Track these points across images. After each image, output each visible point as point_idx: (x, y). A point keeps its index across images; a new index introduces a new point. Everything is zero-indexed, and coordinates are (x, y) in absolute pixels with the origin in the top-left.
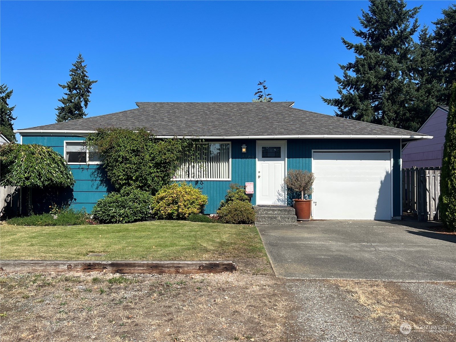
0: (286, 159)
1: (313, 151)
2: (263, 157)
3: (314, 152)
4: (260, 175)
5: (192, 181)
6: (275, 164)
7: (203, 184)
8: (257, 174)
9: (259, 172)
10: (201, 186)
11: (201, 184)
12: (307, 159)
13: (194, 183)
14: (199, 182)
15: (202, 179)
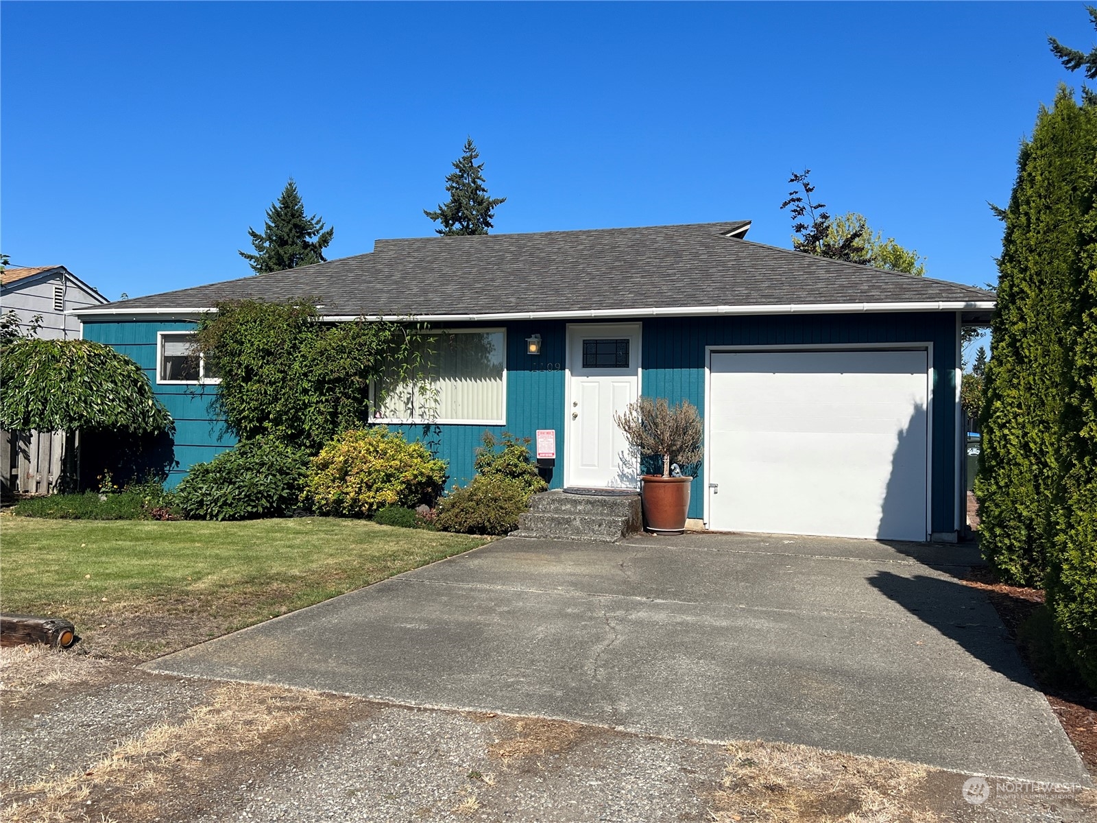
0: (640, 370)
1: (708, 348)
2: (585, 365)
3: (711, 352)
4: (577, 413)
5: (415, 424)
6: (615, 384)
7: (440, 432)
8: (569, 410)
9: (575, 404)
10: (436, 438)
11: (435, 432)
12: (694, 371)
13: (421, 430)
14: (432, 429)
15: (439, 421)
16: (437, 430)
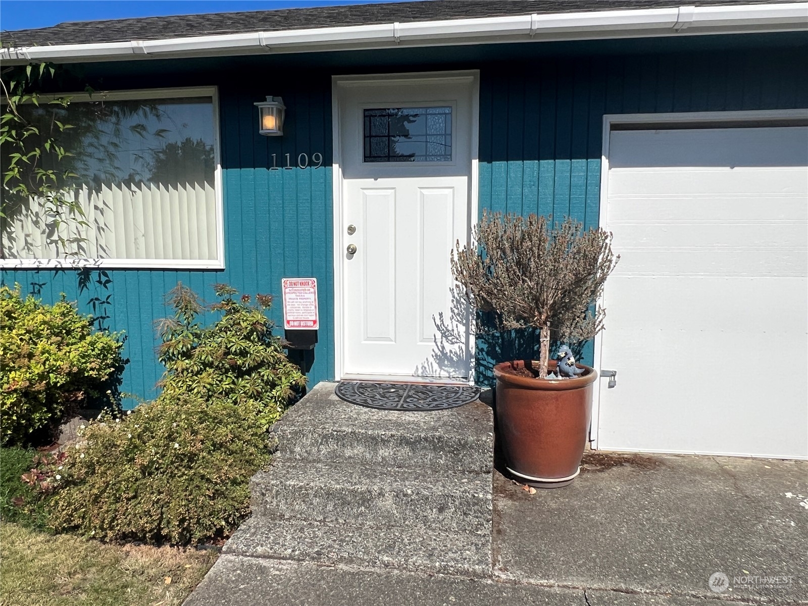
0: (475, 163)
1: (609, 119)
2: (369, 157)
3: (615, 127)
4: (355, 244)
5: (63, 269)
6: (425, 191)
7: (108, 281)
8: (341, 241)
9: (351, 230)
10: (103, 293)
11: (100, 282)
12: (579, 164)
13: (74, 278)
14: (94, 276)
15: (106, 263)
16: (104, 279)
